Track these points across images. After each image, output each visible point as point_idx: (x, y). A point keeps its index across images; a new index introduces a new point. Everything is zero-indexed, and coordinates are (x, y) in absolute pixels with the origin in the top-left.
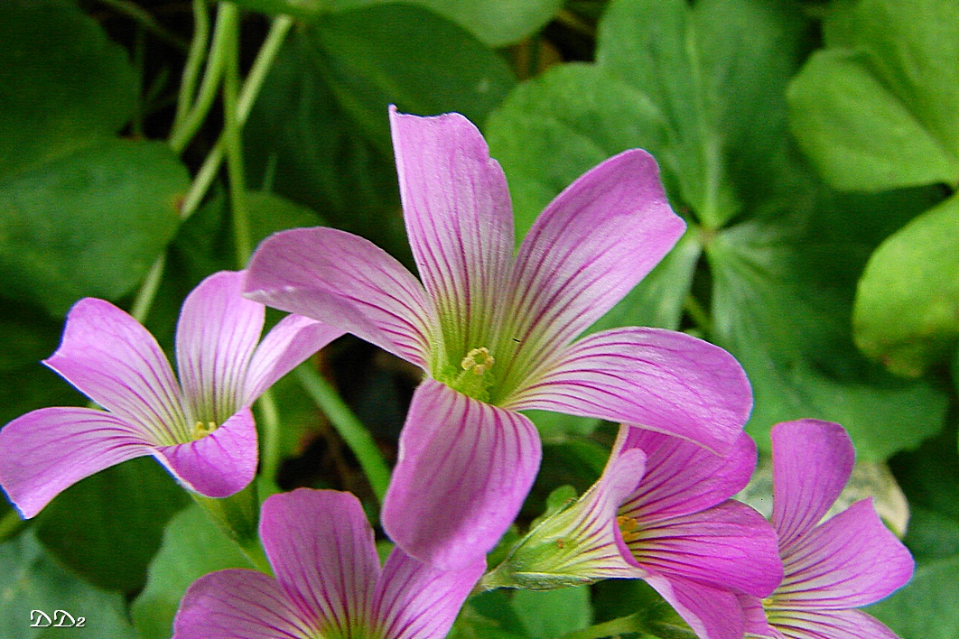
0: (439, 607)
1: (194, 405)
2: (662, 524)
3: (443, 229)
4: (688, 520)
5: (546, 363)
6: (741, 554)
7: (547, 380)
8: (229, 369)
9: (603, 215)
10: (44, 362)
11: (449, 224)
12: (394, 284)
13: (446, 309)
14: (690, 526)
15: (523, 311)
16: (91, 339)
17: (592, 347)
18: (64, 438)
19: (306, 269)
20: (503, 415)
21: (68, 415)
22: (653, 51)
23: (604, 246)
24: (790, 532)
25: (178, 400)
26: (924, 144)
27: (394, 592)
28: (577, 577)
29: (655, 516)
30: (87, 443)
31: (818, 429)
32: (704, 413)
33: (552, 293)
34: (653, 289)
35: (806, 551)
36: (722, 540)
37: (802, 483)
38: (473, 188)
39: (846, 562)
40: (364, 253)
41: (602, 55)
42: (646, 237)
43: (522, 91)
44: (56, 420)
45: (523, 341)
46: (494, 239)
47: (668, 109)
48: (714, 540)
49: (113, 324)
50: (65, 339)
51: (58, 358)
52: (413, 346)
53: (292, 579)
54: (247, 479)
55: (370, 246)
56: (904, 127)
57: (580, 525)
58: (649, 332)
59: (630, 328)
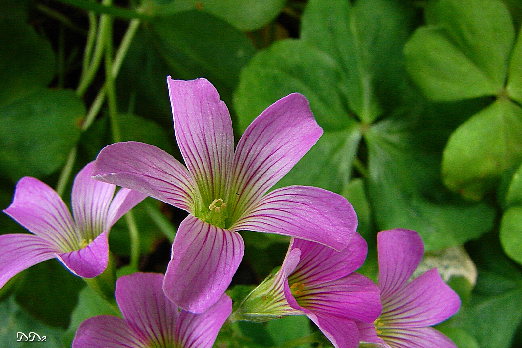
0: (209, 332)
1: (82, 230)
2: (319, 286)
3: (197, 139)
4: (332, 284)
5: (252, 205)
6: (361, 300)
7: (252, 215)
8: (99, 212)
9: (280, 127)
10: (4, 211)
11: (200, 135)
12: (171, 168)
13: (200, 179)
14: (333, 286)
15: (241, 178)
16: (28, 198)
17: (274, 197)
18: (14, 250)
19: (124, 162)
20: (227, 234)
21: (17, 238)
22: (331, 30)
23: (281, 144)
24: (391, 288)
25: (73, 228)
26: (476, 75)
27: (186, 325)
28: (275, 315)
29: (316, 282)
30: (25, 252)
31: (404, 234)
32: (333, 229)
33: (255, 169)
34: (335, 158)
35: (401, 297)
36: (350, 294)
37: (396, 262)
38: (212, 116)
39: (423, 302)
40: (155, 153)
41: (303, 34)
42: (303, 138)
43: (260, 56)
44: (10, 241)
45: (241, 194)
46: (224, 142)
47: (340, 61)
48: (345, 294)
49: (39, 190)
50: (15, 199)
51: (12, 208)
52: (182, 200)
53: (133, 320)
54: (104, 268)
55: (157, 149)
56: (465, 66)
57: (274, 288)
58: (303, 188)
59: (294, 186)
